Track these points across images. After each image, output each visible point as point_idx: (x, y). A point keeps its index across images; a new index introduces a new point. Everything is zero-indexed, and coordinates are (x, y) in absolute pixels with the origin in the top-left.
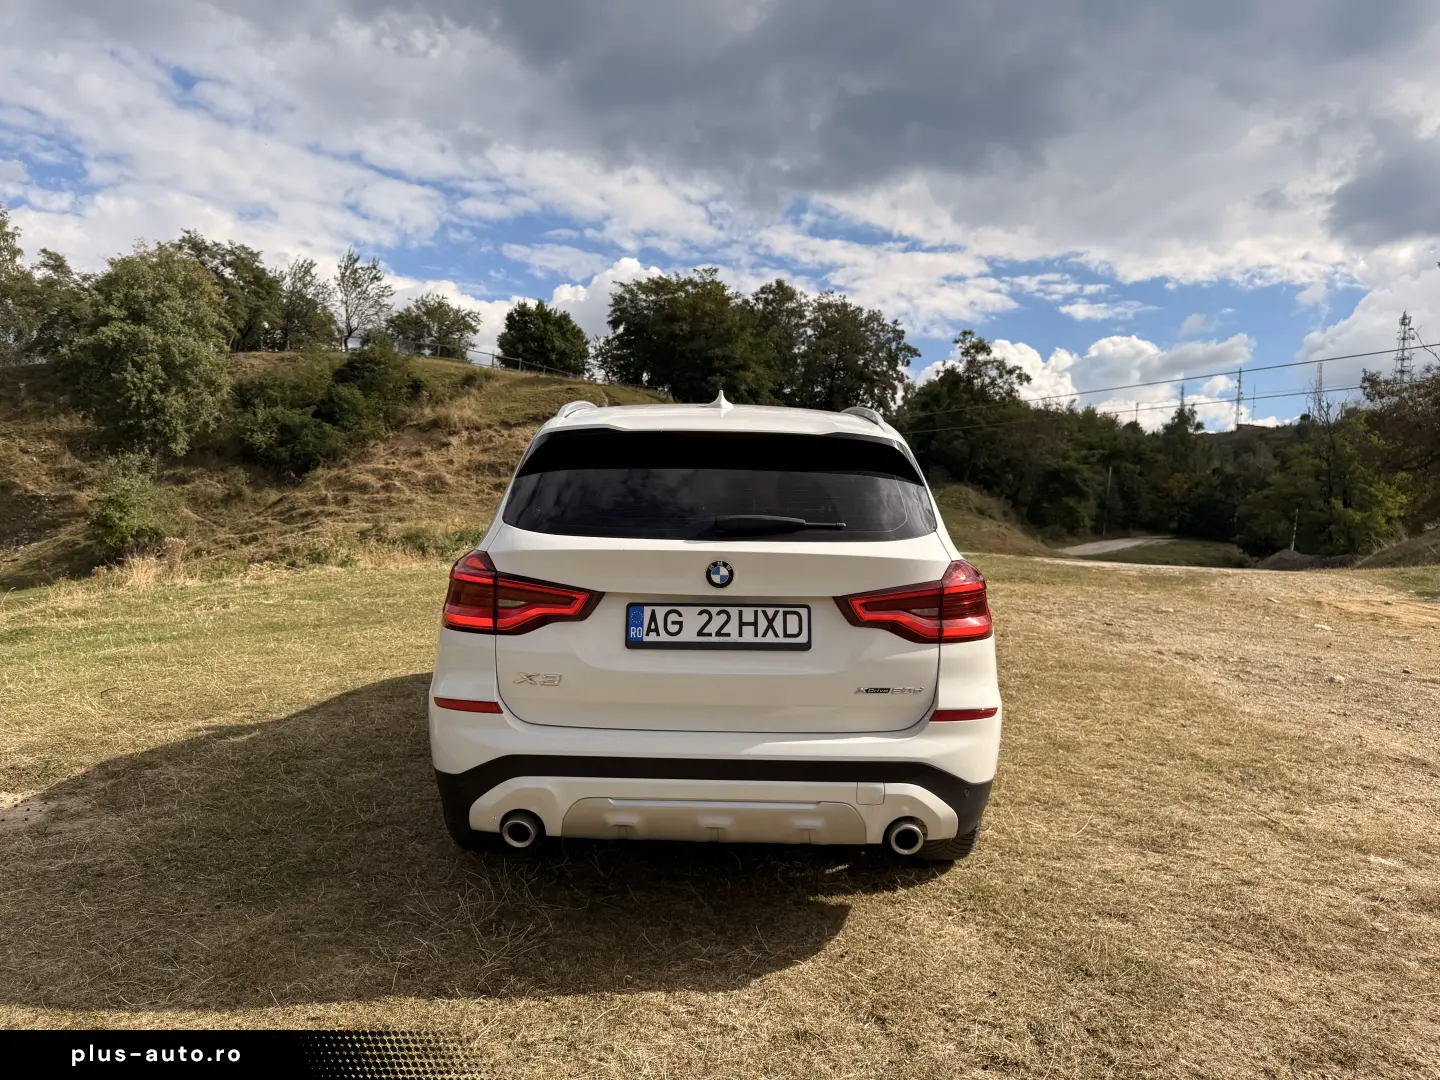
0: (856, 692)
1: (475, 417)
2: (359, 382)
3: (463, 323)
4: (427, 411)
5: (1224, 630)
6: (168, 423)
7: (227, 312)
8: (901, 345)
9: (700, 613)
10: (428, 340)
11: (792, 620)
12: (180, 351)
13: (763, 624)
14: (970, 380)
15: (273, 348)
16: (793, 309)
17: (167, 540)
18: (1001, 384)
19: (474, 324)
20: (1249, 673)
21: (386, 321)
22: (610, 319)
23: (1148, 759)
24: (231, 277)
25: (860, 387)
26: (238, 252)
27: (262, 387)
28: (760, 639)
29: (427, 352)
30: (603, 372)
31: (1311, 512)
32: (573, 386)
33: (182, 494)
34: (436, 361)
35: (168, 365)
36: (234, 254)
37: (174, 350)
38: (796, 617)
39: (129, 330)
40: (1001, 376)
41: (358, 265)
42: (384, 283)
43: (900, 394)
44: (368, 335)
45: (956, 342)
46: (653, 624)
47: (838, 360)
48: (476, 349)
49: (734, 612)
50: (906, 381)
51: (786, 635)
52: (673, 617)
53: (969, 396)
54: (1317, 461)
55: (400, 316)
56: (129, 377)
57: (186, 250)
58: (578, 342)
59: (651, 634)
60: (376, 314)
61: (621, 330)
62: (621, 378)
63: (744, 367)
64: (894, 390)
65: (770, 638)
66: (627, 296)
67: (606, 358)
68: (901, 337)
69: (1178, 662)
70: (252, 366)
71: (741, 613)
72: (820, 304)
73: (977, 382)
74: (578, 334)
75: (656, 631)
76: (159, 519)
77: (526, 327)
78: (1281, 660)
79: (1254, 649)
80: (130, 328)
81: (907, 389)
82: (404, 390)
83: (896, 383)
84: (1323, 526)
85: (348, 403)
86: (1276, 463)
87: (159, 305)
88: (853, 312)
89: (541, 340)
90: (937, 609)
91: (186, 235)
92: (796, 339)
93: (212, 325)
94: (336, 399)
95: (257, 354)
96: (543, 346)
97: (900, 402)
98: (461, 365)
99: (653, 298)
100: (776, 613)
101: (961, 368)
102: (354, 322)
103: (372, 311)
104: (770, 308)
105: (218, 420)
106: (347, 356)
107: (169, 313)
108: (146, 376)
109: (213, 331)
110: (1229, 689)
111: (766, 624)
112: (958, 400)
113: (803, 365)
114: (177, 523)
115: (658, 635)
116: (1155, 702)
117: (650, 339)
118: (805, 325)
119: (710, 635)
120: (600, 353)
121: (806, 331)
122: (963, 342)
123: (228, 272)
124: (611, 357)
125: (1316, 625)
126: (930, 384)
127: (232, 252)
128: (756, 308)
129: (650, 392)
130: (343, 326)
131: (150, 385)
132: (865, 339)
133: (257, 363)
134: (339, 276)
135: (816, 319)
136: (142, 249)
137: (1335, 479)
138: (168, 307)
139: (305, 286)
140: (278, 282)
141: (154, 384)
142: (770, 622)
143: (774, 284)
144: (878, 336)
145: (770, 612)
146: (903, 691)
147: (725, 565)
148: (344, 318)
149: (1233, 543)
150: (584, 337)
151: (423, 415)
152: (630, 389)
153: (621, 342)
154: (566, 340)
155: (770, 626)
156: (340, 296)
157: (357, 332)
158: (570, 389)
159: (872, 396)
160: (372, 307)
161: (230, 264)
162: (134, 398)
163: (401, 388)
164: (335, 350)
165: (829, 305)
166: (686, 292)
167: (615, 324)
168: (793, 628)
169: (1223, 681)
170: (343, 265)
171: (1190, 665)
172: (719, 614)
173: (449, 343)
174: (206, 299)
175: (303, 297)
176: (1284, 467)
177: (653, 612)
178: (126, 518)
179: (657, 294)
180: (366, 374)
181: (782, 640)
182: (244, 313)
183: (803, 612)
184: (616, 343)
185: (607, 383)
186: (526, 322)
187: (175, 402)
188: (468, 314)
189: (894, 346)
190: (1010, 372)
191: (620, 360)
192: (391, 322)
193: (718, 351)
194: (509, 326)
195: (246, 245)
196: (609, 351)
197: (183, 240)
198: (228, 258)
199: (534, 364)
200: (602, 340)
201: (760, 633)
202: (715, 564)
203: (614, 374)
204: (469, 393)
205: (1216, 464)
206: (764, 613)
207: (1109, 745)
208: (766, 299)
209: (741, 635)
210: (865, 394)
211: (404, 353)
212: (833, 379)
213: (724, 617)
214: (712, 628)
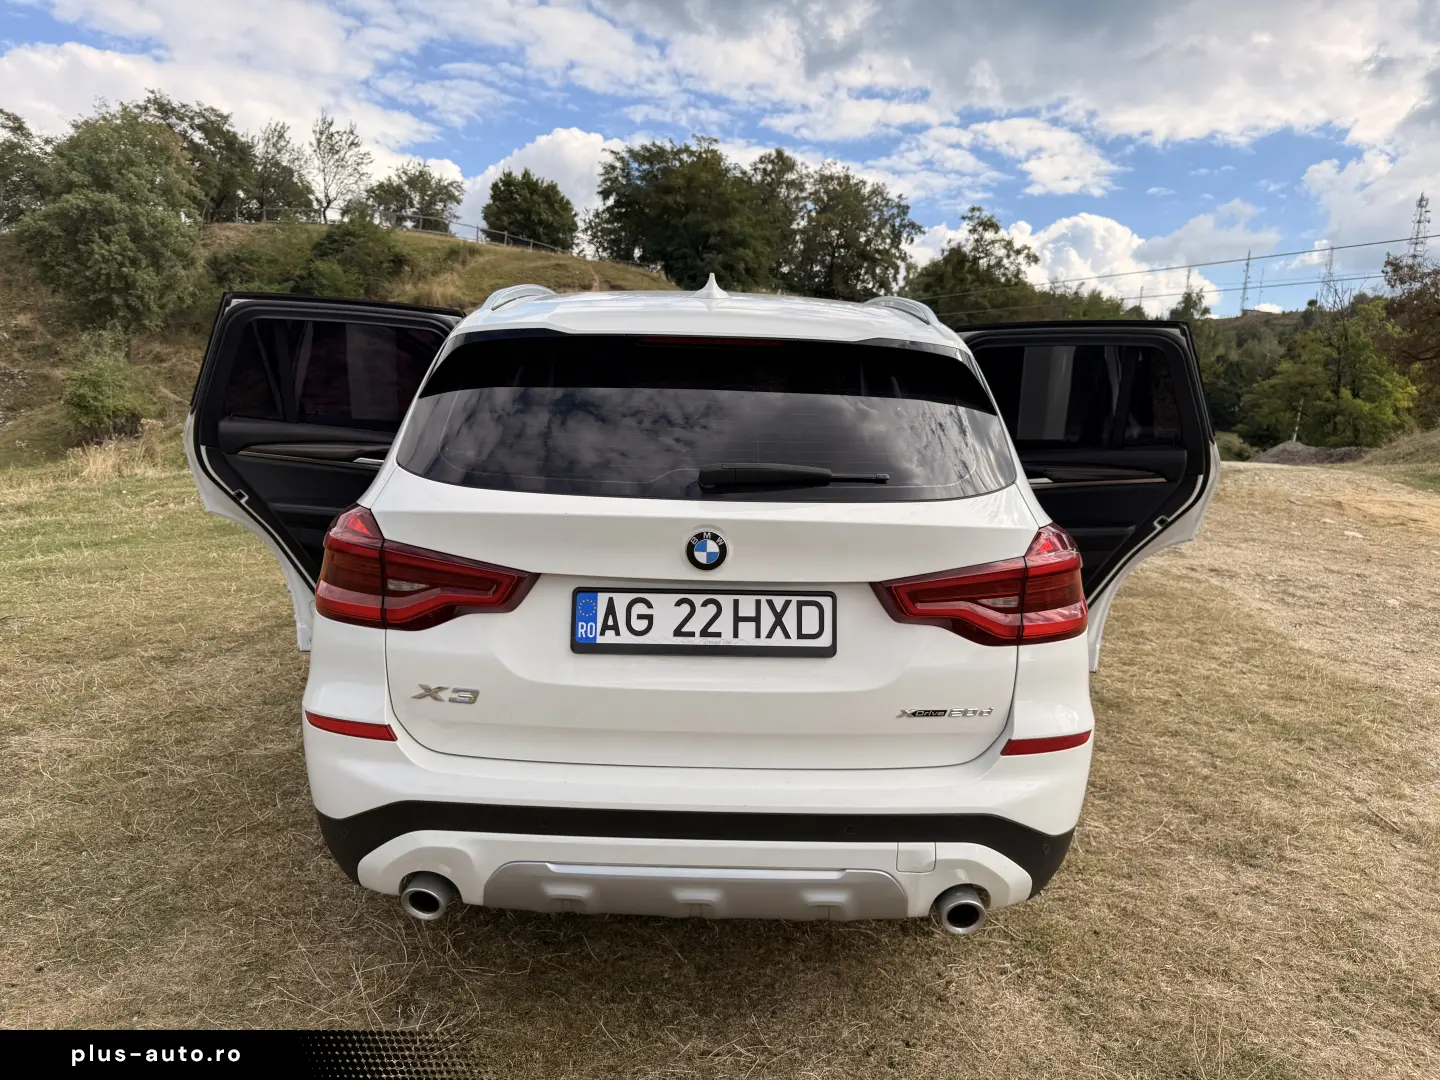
0: (899, 717)
1: (459, 294)
2: (338, 257)
3: (447, 193)
4: (409, 287)
5: (1254, 540)
6: (141, 298)
7: (198, 179)
8: (906, 222)
9: (679, 604)
10: (409, 212)
11: (810, 615)
12: (148, 220)
13: (767, 619)
14: (976, 260)
15: (249, 219)
16: (793, 181)
17: (143, 421)
18: (1007, 266)
19: (457, 193)
20: (1294, 596)
21: (367, 191)
22: (600, 189)
23: (1213, 722)
24: (201, 142)
25: (861, 267)
26: (207, 114)
27: (238, 261)
28: (763, 642)
29: (409, 224)
30: (593, 247)
31: (1319, 402)
32: (561, 262)
33: (158, 373)
34: (417, 234)
35: (136, 236)
36: (203, 116)
37: (142, 219)
38: (814, 610)
39: (96, 199)
40: (1008, 256)
41: (333, 129)
42: (363, 149)
43: (902, 273)
44: (347, 206)
45: (964, 218)
46: (611, 618)
47: (839, 236)
48: (460, 221)
49: (726, 601)
50: (909, 260)
51: (801, 636)
52: (640, 609)
53: (973, 277)
54: (1328, 349)
55: (381, 186)
56: (96, 248)
57: (152, 112)
58: (565, 216)
59: (608, 632)
60: (356, 182)
61: (611, 201)
62: (611, 254)
63: (742, 243)
64: (897, 269)
65: (778, 640)
66: (618, 164)
67: (596, 231)
68: (905, 213)
69: (1215, 581)
70: (228, 238)
71: (736, 603)
72: (822, 176)
73: (983, 263)
74: (566, 206)
75: (616, 628)
76: (135, 398)
77: (512, 198)
78: (1323, 578)
79: (1293, 563)
80: (97, 196)
81: (909, 268)
82: (386, 265)
83: (899, 262)
84: (1328, 417)
85: (327, 279)
86: (1282, 350)
87: (123, 171)
88: (857, 184)
89: (527, 213)
90: (1017, 597)
91: (152, 96)
92: (796, 213)
93: (182, 193)
94: (315, 275)
95: (231, 225)
96: (528, 219)
97: (901, 283)
98: (443, 238)
99: (646, 166)
100: (787, 603)
101: (967, 249)
102: (332, 194)
103: (352, 180)
104: (769, 179)
105: (193, 295)
106: (325, 228)
107: (135, 180)
108: (114, 248)
109: (183, 200)
110: (1276, 617)
111: (772, 619)
112: (962, 281)
113: (802, 242)
114: (155, 403)
115: (618, 633)
116: (1205, 638)
117: (642, 211)
118: (805, 199)
119: (692, 634)
120: (590, 227)
121: (805, 206)
122: (970, 218)
123: (198, 137)
124: (601, 231)
125: (1346, 533)
126: (935, 265)
127: (201, 115)
128: (754, 180)
129: (641, 270)
130: (321, 196)
131: (119, 258)
132: (867, 215)
133: (233, 234)
134: (315, 143)
135: (816, 192)
136: (103, 110)
137: (1346, 369)
138: (136, 175)
139: (279, 151)
140: (251, 147)
141: (123, 256)
142: (779, 617)
143: (774, 154)
144: (882, 211)
145: (779, 602)
146: (965, 713)
147: (714, 537)
148: (322, 188)
149: (1234, 432)
150: (572, 210)
151: (404, 292)
152: (621, 266)
153: (611, 214)
154: (555, 213)
155: (779, 622)
156: (317, 163)
157: (336, 202)
158: (558, 265)
159: (874, 276)
160: (351, 175)
161: (200, 127)
162: (104, 272)
163: (382, 263)
164: (314, 223)
165: (831, 178)
166: (681, 160)
167: (605, 194)
168: (810, 626)
169: (1267, 606)
170: (317, 129)
171: (1228, 584)
172: (705, 604)
173: (432, 215)
174: (174, 165)
175: (277, 164)
176: (1291, 354)
177: (611, 600)
178: (101, 397)
179: (651, 163)
180: (346, 247)
181: (794, 642)
182: (216, 181)
183: (826, 602)
184: (606, 216)
185: (597, 259)
186: (512, 192)
187: (146, 277)
188: (451, 184)
189: (897, 222)
190: (1018, 252)
191: (610, 234)
192: (370, 191)
193: (715, 227)
194: (493, 197)
195: (215, 107)
196: (599, 224)
197: (149, 101)
198: (197, 121)
199: (520, 237)
200: (592, 213)
201: (764, 631)
202: (700, 536)
203: (605, 249)
204: (452, 269)
205: (1221, 350)
206: (770, 603)
207: (1166, 703)
208: (765, 170)
209: (736, 635)
210: (866, 273)
211: (386, 225)
212: (833, 256)
213: (712, 609)
214: (695, 625)
